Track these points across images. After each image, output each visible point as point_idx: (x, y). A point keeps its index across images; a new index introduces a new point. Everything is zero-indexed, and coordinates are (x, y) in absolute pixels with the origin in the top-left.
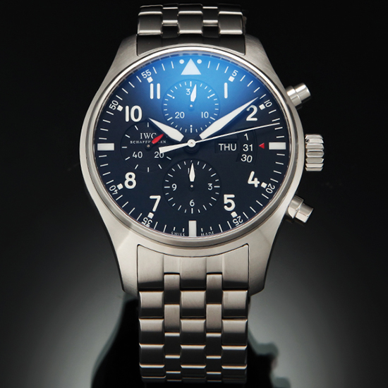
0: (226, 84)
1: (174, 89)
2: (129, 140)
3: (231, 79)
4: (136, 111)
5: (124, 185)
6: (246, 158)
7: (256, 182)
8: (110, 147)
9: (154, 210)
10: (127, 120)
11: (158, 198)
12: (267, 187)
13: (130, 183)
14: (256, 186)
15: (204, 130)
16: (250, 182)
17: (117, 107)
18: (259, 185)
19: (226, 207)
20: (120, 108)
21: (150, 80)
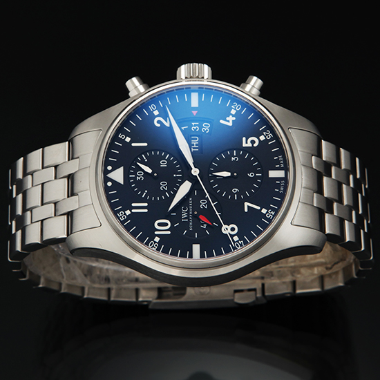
0: (133, 144)
1: (138, 191)
2: (188, 230)
3: (128, 140)
4: (159, 224)
5: (235, 235)
6: (206, 128)
7: (231, 119)
9: (259, 208)
10: (169, 233)
11: (246, 204)
12: (235, 109)
13: (233, 229)
14: (234, 119)
16: (230, 124)
17: (155, 242)
18: (233, 116)
19: (255, 145)
20: (157, 239)
21: (128, 212)
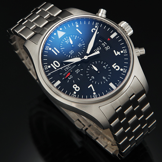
0: (77, 29)
1: (61, 45)
2: (63, 74)
3: (77, 26)
4: (56, 63)
5: (76, 91)
6: (107, 48)
7: (119, 53)
8: (59, 82)
9: (94, 91)
10: (55, 68)
11: (91, 85)
12: (124, 52)
13: (77, 89)
14: (120, 54)
16: (116, 55)
17: (48, 67)
18: (120, 53)
19: (117, 70)
21: (50, 49)
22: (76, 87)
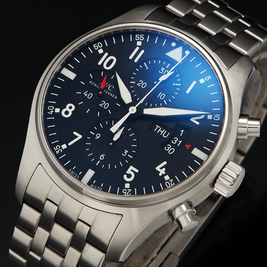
0: (195, 82)
1: (152, 62)
2: (91, 79)
3: (202, 81)
4: (111, 61)
5: (61, 111)
6: (169, 149)
7: (162, 172)
8: (72, 76)
9: (70, 144)
10: (100, 63)
11: (80, 137)
12: (168, 181)
13: (67, 113)
14: (160, 174)
15: (153, 107)
16: (158, 168)
17: (99, 48)
18: (164, 175)
19: (125, 176)
20: (101, 51)
21: (139, 43)
22: (69, 109)
